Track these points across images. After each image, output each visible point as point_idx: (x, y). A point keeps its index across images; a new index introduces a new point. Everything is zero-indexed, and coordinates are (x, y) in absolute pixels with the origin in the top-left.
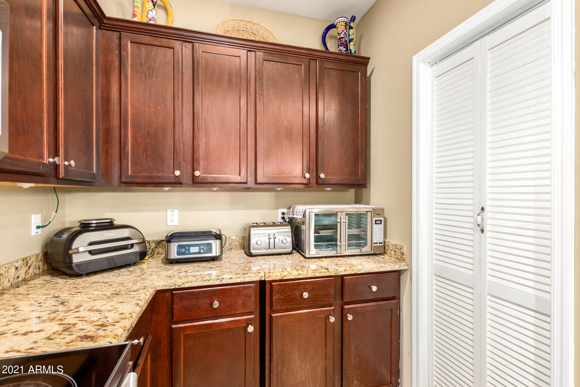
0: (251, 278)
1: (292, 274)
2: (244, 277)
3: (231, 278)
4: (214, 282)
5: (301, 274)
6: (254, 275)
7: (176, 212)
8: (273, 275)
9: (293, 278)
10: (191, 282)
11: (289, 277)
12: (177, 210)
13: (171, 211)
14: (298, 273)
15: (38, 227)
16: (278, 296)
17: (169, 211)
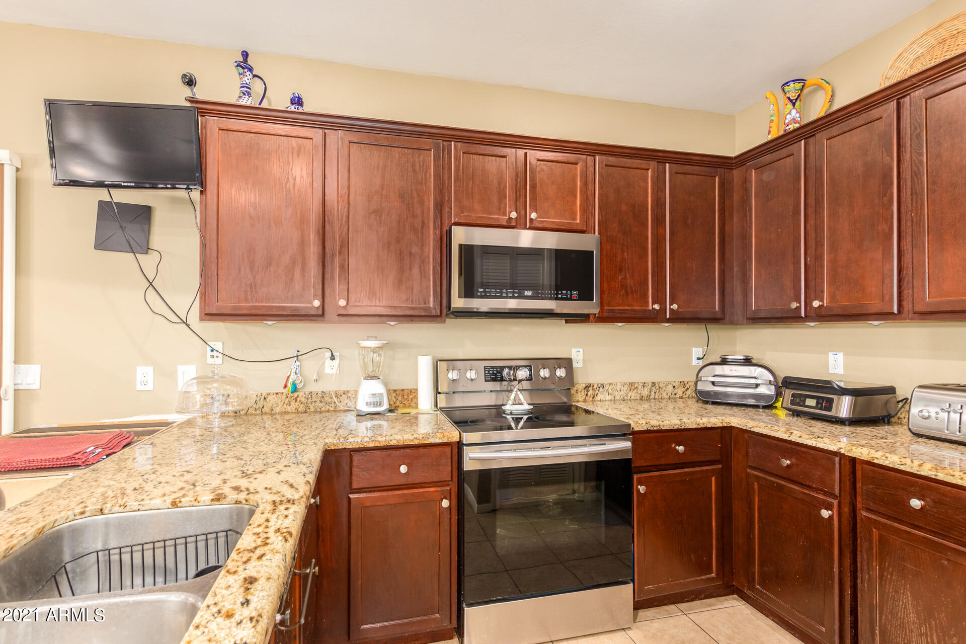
0: (824, 444)
1: (889, 459)
2: (816, 441)
3: (800, 437)
4: (782, 435)
5: (905, 464)
6: (829, 443)
7: (840, 356)
8: (857, 451)
9: (891, 466)
10: (760, 427)
11: (884, 462)
12: (842, 353)
13: (833, 354)
14: (901, 462)
15: (698, 359)
16: (871, 486)
17: (831, 354)
